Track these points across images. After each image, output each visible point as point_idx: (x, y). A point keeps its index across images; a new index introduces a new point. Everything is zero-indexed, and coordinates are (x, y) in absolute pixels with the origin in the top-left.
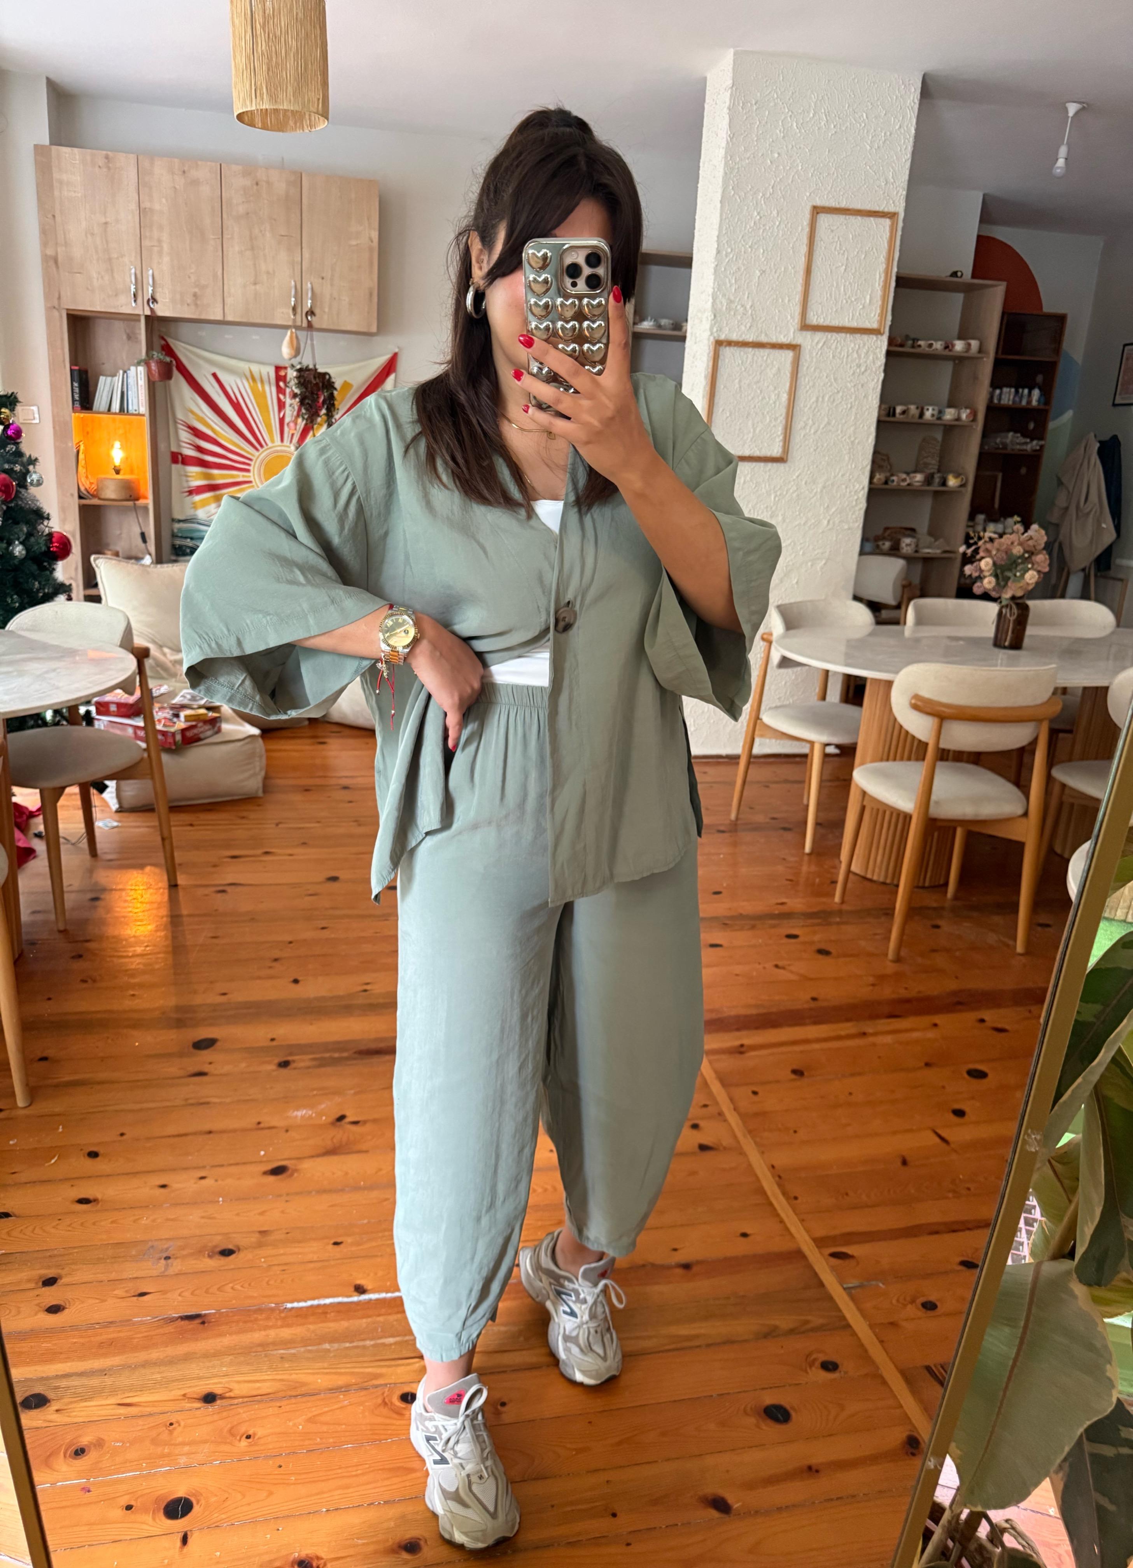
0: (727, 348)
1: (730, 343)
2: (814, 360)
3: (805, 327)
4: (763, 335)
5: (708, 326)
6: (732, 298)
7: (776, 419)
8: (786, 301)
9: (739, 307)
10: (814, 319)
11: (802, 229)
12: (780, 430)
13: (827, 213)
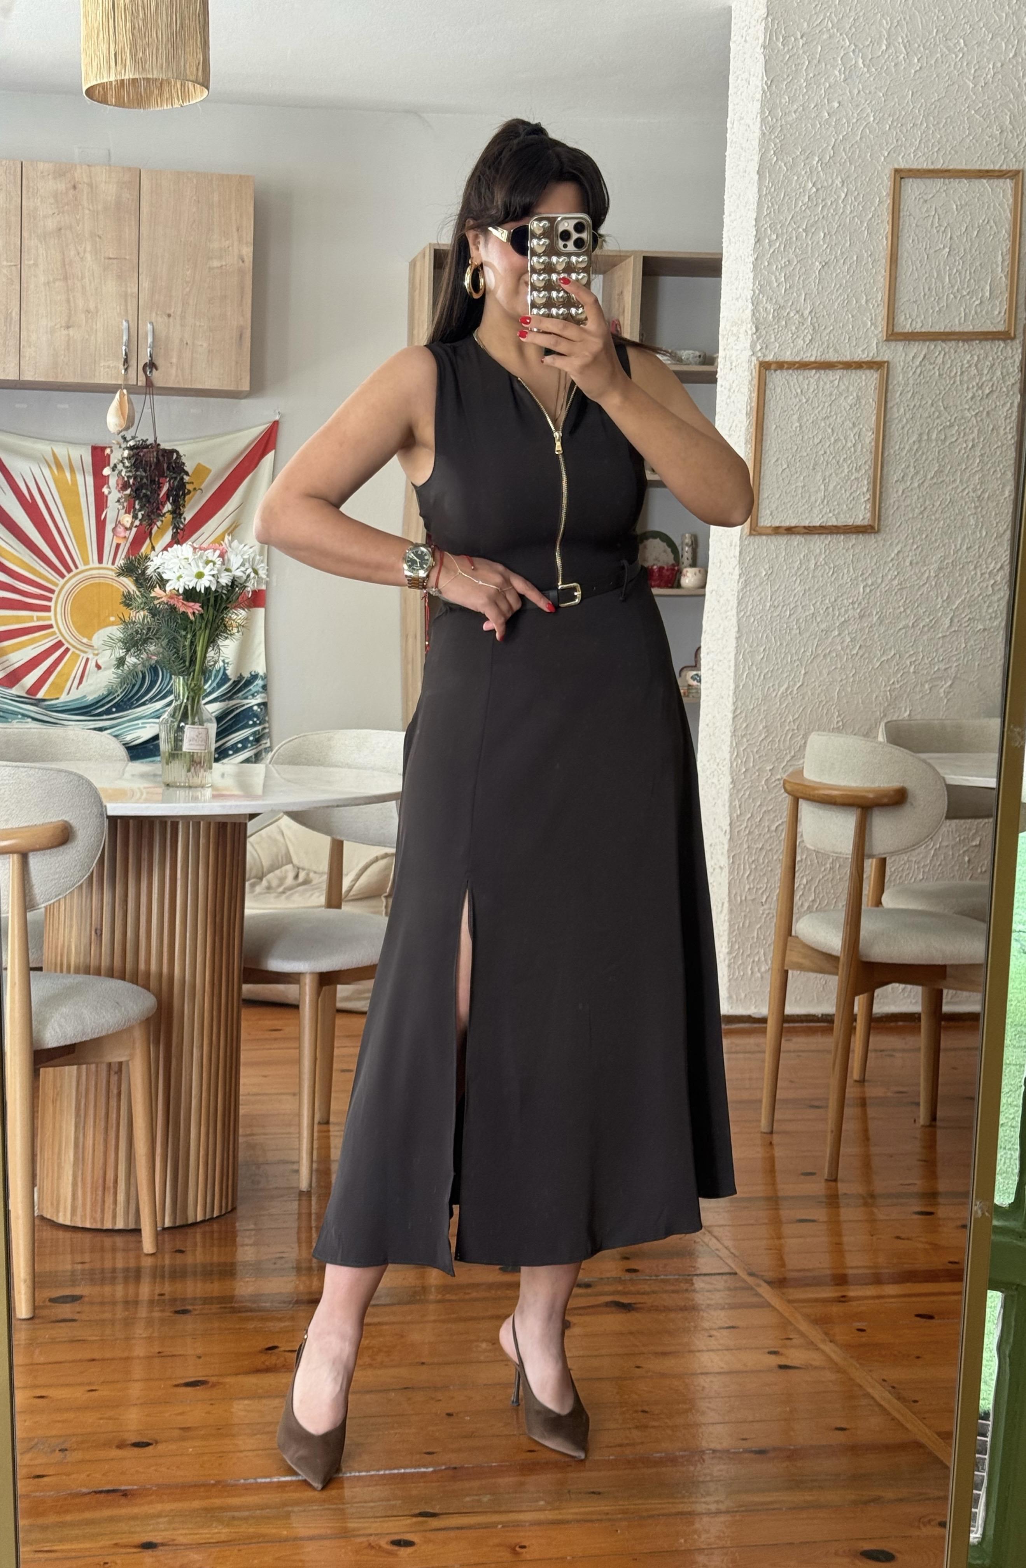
0: (778, 372)
1: (781, 366)
2: (911, 382)
3: (894, 335)
4: (831, 350)
5: (748, 345)
6: (782, 302)
7: (858, 470)
8: (863, 302)
9: (792, 314)
10: (905, 325)
11: (880, 202)
12: (865, 485)
13: (916, 177)
